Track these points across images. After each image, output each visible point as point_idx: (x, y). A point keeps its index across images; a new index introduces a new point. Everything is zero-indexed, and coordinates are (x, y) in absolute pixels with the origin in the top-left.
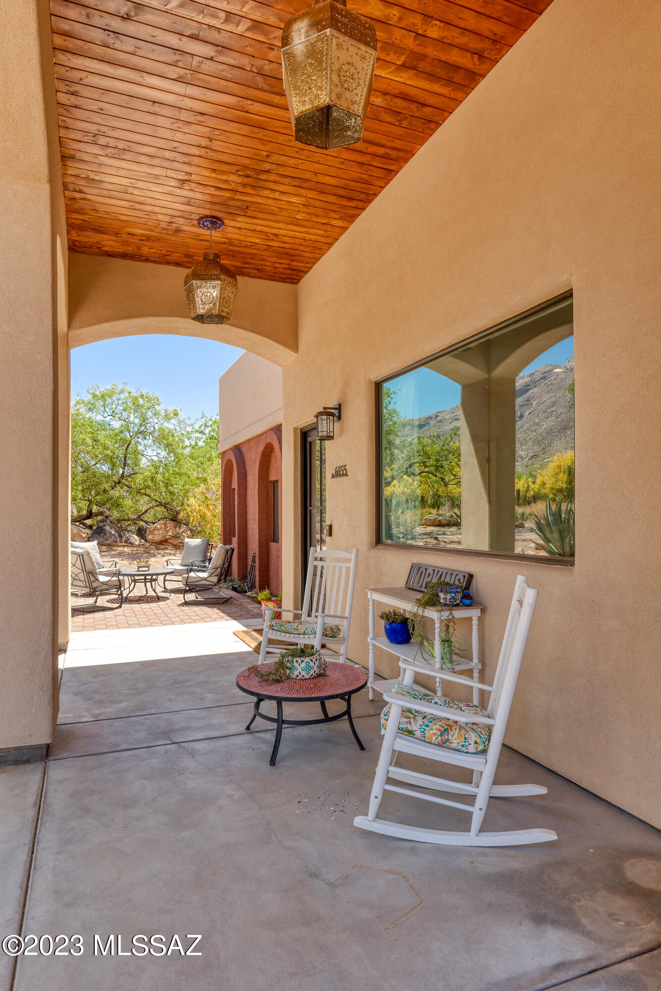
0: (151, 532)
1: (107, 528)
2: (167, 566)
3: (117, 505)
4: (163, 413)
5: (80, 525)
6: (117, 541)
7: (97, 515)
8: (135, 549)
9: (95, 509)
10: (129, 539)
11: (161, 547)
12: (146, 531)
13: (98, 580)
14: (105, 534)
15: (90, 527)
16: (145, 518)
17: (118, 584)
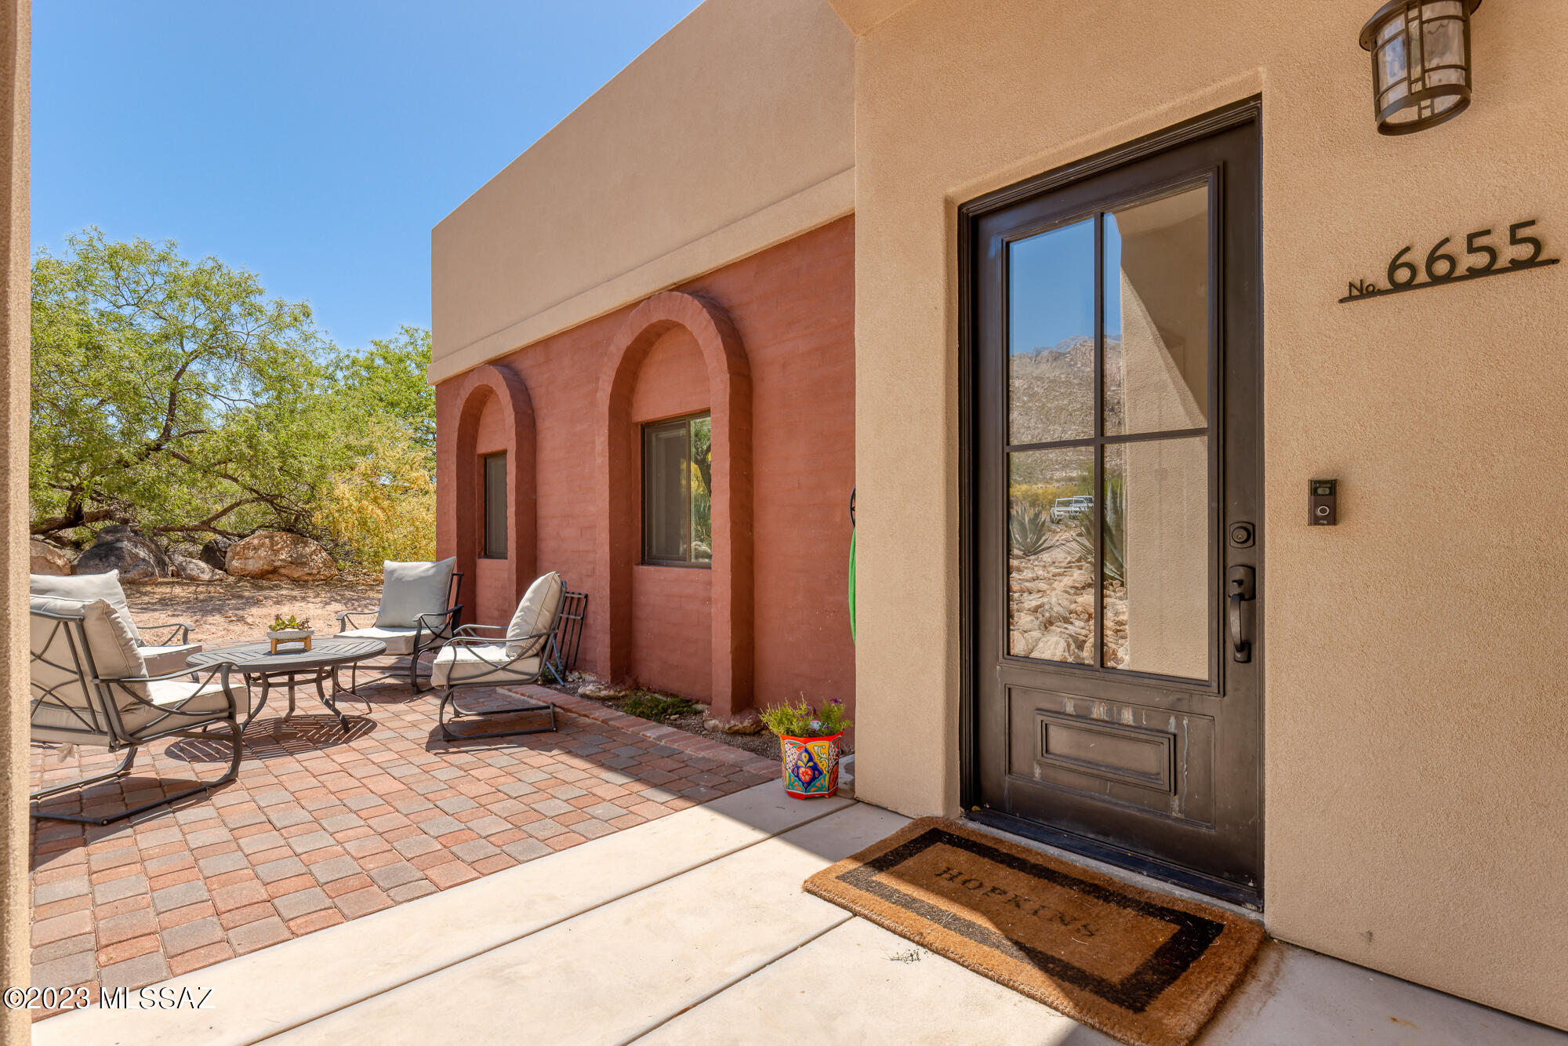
0: (238, 554)
1: (126, 545)
2: (343, 630)
3: (150, 495)
4: (271, 310)
5: (47, 541)
6: (152, 574)
7: (95, 518)
8: (200, 589)
9: (88, 506)
10: (184, 569)
11: (265, 583)
12: (225, 552)
13: (149, 703)
14: (120, 558)
15: (77, 545)
16: (223, 523)
17: (224, 703)
